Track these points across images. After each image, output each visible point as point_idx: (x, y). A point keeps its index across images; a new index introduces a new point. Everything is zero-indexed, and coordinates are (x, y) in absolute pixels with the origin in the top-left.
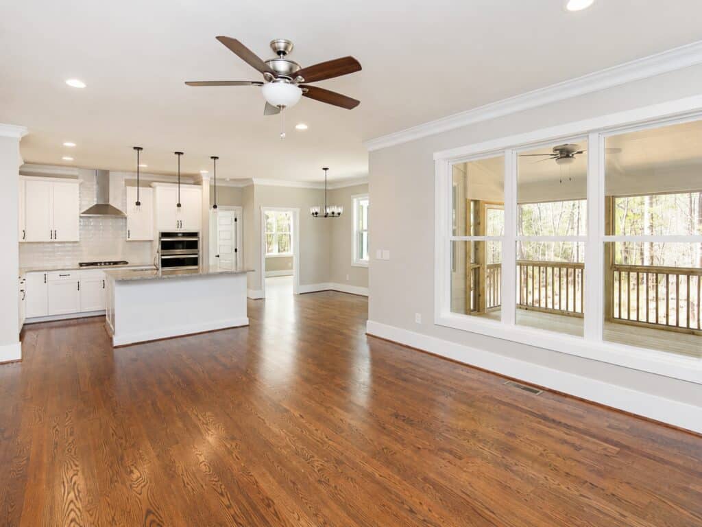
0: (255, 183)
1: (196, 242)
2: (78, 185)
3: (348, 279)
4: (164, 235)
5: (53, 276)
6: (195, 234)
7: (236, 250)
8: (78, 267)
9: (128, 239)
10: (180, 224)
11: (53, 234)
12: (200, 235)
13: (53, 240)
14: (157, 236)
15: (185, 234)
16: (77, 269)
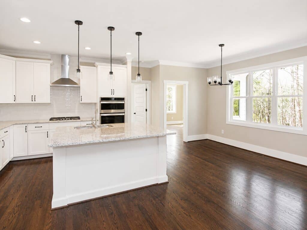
0: (160, 64)
1: (123, 104)
2: (49, 65)
3: (223, 133)
4: (103, 99)
5: (31, 127)
6: (123, 99)
7: (146, 110)
8: (48, 121)
9: (81, 102)
10: (113, 92)
11: (33, 98)
12: (126, 100)
13: (34, 102)
14: (99, 100)
15: (116, 99)
16: (48, 123)
